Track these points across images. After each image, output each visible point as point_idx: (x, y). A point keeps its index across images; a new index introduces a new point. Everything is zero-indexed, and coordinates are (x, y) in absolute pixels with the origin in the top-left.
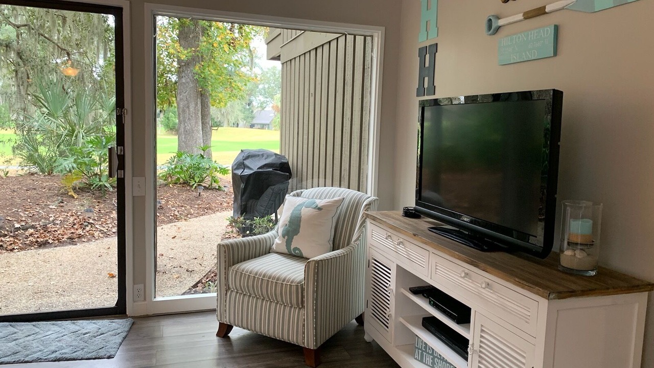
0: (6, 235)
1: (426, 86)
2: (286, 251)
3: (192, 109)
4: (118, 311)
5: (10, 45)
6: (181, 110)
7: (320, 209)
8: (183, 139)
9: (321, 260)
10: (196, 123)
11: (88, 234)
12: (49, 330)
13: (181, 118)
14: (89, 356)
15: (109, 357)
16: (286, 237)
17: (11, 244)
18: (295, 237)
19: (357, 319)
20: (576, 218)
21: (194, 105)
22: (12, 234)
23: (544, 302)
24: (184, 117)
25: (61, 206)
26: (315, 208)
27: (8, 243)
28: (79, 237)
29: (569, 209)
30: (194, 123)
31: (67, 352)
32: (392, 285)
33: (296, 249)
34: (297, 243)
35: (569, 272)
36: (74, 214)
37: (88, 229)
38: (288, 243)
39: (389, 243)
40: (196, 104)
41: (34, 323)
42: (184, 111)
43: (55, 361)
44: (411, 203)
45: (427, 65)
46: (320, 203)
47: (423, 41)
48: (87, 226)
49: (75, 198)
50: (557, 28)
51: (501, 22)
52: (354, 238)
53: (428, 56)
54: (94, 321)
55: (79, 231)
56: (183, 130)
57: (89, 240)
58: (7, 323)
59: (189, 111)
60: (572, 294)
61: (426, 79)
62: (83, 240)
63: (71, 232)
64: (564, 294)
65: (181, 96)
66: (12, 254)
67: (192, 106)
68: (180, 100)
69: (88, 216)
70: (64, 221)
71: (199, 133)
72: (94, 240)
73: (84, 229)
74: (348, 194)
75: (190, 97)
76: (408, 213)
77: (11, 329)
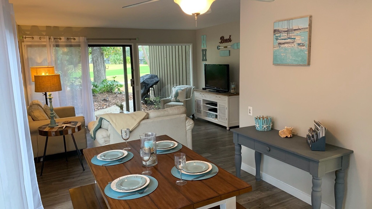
1: (204, 59)
2: (175, 101)
3: (99, 61)
6: (94, 61)
7: (183, 90)
8: (97, 74)
10: (102, 66)
13: (95, 65)
16: (175, 97)
19: (192, 116)
20: (232, 85)
21: (100, 59)
23: (227, 97)
24: (96, 64)
26: (181, 90)
29: (231, 84)
30: (101, 67)
32: (202, 104)
33: (178, 100)
34: (178, 98)
35: (232, 93)
38: (176, 99)
39: (201, 95)
40: (101, 59)
42: (96, 62)
44: (204, 87)
45: (204, 54)
46: (183, 89)
47: (203, 47)
50: (229, 51)
51: (220, 48)
52: (191, 96)
53: (204, 52)
56: (96, 70)
59: (98, 62)
60: (231, 95)
61: (204, 57)
64: (230, 96)
65: (94, 55)
67: (99, 59)
68: (94, 57)
71: (103, 71)
74: (187, 86)
75: (98, 56)
76: (203, 89)
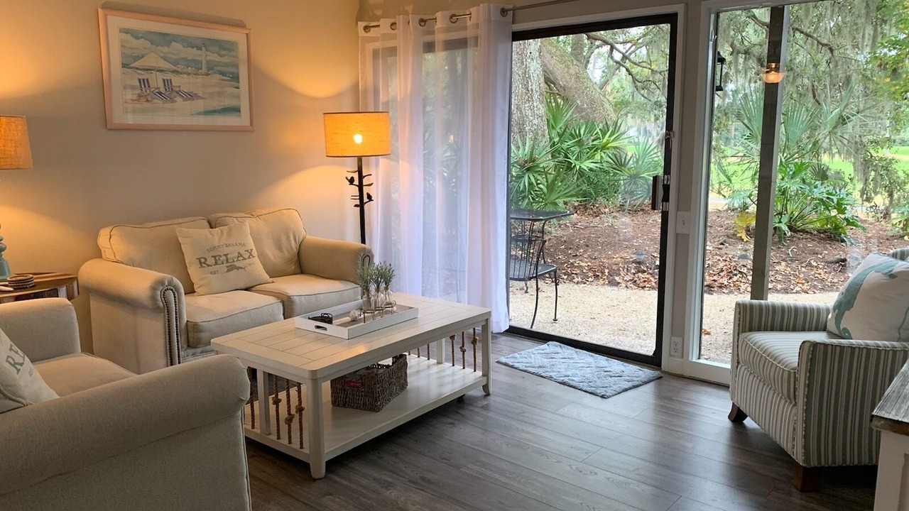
0: (644, 272)
4: (653, 361)
5: (750, 51)
7: (892, 275)
9: (832, 345)
11: (732, 285)
12: (583, 359)
14: (588, 389)
15: (603, 397)
16: (837, 311)
17: (645, 281)
18: (847, 312)
22: (650, 272)
25: (719, 249)
26: (885, 274)
27: (642, 280)
28: (720, 287)
31: (576, 381)
33: (846, 329)
36: (728, 259)
37: (735, 278)
38: (837, 320)
41: (578, 350)
43: (560, 383)
48: (736, 275)
49: (745, 240)
54: (625, 364)
55: (723, 279)
57: (731, 292)
58: (559, 344)
62: (724, 291)
63: (713, 279)
66: (642, 291)
69: (742, 263)
70: (712, 265)
72: (736, 293)
73: (730, 278)
77: (558, 349)
